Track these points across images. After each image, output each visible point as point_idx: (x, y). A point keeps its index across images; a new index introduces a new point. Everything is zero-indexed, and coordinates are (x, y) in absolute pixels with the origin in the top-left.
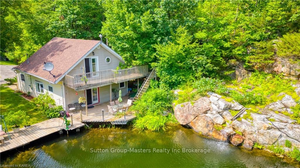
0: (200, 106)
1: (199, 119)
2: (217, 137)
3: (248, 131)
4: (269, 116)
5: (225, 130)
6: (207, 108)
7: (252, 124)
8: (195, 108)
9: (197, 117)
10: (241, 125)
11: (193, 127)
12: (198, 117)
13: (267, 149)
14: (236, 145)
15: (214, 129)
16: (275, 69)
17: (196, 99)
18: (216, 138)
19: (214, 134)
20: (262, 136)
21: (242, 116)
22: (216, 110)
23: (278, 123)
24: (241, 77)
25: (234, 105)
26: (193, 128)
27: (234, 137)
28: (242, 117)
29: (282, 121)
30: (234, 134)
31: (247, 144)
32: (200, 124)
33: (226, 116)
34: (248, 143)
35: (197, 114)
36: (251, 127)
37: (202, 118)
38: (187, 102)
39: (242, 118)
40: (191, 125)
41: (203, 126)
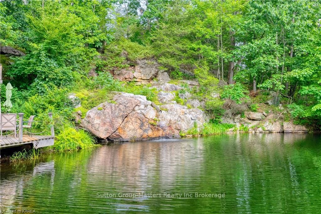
0: (128, 102)
1: (130, 120)
3: (173, 120)
8: (121, 107)
11: (122, 135)
12: (128, 117)
13: (187, 135)
15: (150, 126)
16: (126, 76)
18: (154, 137)
19: (150, 133)
22: (144, 103)
32: (131, 127)
34: (177, 133)
40: (118, 133)
41: (136, 128)
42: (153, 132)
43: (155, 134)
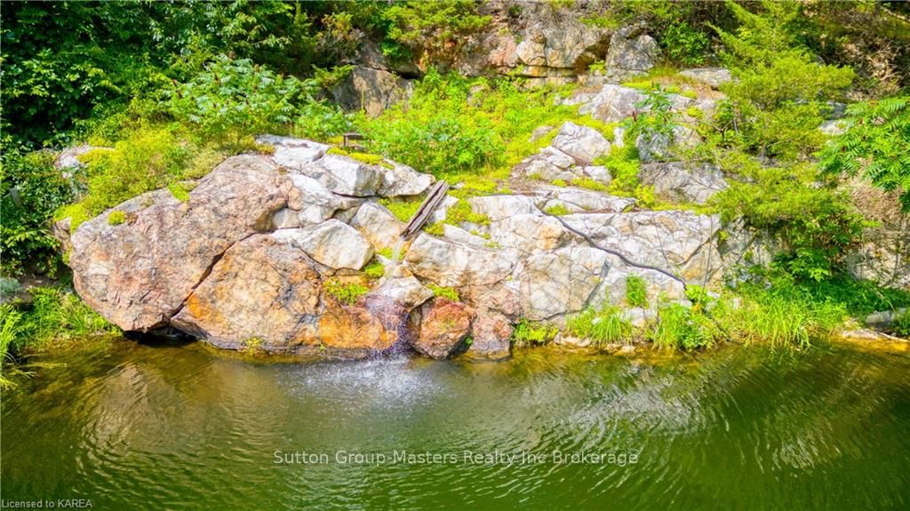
0: (232, 195)
1: (235, 268)
2: (348, 338)
3: (483, 273)
4: (541, 199)
5: (385, 292)
6: (271, 197)
7: (489, 242)
8: (201, 215)
9: (220, 262)
10: (450, 253)
11: (204, 326)
12: (227, 260)
13: (565, 336)
14: (446, 353)
15: (325, 302)
16: (495, 56)
17: (197, 171)
18: (344, 345)
19: (327, 330)
20: (542, 281)
21: (440, 215)
22: (319, 197)
23: (582, 215)
24: (379, 101)
25: (396, 176)
26: (205, 334)
27: (426, 319)
28: (444, 218)
29: (588, 210)
30: (427, 301)
31: (488, 337)
32: (244, 296)
33: (375, 228)
34: (491, 328)
35: (217, 242)
36: (491, 254)
37: (253, 256)
38: (150, 194)
39: (445, 222)
40: (189, 318)
41: (264, 302)
42: (338, 327)
43: (347, 338)
